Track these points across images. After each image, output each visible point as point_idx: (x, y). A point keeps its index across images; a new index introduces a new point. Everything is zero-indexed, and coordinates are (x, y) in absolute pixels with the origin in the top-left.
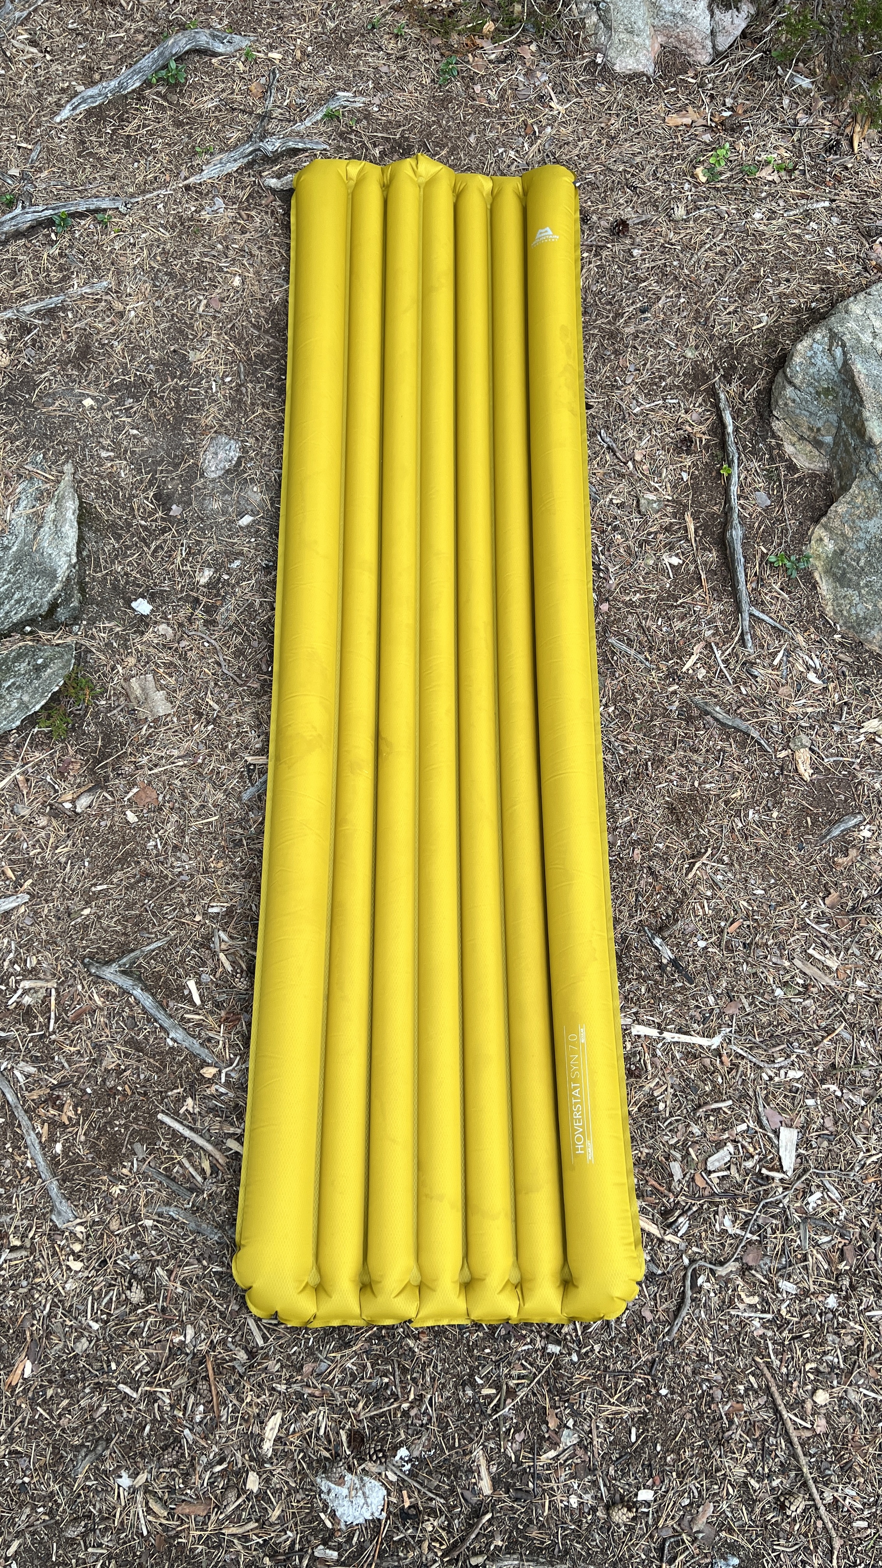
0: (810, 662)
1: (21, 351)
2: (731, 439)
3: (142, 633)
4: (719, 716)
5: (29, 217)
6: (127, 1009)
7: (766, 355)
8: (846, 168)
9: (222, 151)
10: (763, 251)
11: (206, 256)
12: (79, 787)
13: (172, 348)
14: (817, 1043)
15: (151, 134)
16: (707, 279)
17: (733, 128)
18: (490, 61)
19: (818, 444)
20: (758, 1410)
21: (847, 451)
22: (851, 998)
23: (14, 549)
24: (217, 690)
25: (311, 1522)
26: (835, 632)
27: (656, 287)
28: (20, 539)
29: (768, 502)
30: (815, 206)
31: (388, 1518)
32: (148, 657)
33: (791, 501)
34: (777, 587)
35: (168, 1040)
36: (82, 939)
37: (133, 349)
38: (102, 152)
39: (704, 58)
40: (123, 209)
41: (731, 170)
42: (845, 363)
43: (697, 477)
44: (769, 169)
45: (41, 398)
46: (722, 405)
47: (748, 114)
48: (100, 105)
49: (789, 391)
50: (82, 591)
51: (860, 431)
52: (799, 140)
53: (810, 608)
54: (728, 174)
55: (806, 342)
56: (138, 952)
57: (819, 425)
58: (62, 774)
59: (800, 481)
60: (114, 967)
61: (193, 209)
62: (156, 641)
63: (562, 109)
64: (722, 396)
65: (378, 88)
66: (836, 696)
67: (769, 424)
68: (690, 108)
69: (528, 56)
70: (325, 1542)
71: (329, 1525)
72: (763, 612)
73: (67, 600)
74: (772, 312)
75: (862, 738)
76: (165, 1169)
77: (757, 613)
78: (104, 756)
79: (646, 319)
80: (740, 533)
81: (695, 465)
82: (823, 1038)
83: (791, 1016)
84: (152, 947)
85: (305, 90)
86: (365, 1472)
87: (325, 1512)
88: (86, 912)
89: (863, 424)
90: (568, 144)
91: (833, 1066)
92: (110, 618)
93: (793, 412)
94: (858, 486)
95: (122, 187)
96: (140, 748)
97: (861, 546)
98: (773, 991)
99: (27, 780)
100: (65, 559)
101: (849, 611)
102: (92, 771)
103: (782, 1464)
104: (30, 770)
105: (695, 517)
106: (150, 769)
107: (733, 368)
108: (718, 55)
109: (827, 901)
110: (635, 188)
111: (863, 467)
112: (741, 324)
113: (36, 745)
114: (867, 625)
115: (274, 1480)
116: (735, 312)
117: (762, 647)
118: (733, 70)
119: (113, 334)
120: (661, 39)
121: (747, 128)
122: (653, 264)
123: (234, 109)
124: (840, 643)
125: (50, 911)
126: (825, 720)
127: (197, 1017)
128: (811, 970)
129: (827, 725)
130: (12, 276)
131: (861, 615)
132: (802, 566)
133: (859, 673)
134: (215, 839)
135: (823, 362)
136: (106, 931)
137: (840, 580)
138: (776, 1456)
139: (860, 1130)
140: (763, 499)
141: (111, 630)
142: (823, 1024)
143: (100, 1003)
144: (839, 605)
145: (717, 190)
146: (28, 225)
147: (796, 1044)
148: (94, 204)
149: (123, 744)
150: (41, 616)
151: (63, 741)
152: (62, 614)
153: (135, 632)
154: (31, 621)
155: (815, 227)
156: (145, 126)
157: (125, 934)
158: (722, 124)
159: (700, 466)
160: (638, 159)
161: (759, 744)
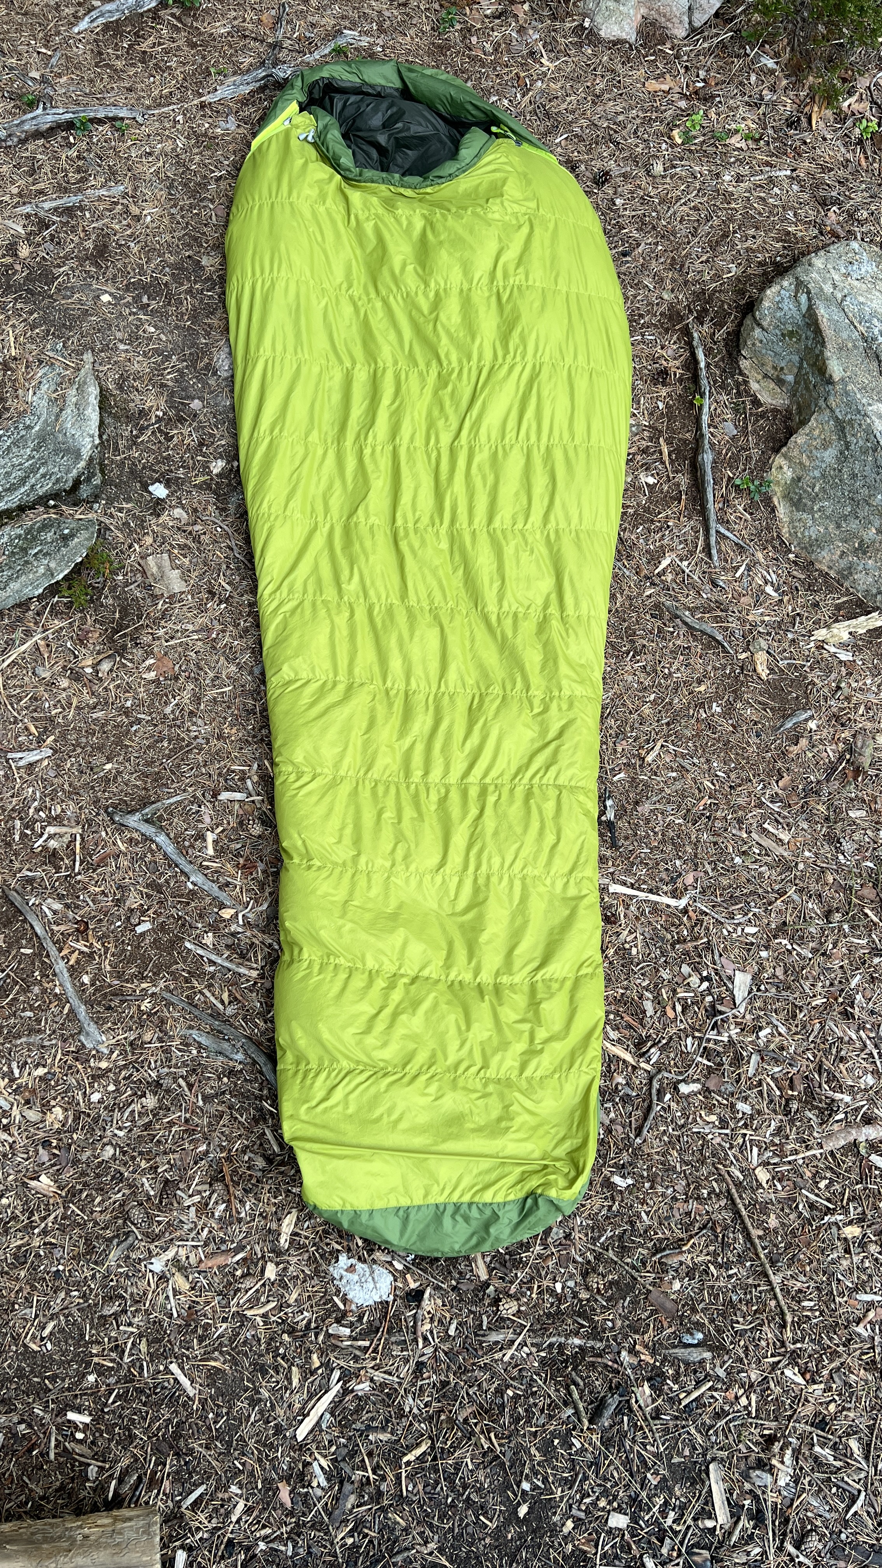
0: (768, 577)
1: (39, 245)
2: (703, 374)
3: (159, 516)
4: (688, 620)
5: (50, 118)
6: (149, 855)
7: (735, 301)
8: (805, 143)
9: (235, 73)
10: (732, 209)
12: (99, 653)
13: (187, 254)
14: (770, 904)
15: (166, 52)
16: (683, 230)
17: (708, 99)
18: (486, 16)
19: (780, 382)
20: (720, 1211)
21: (807, 388)
22: (801, 866)
23: (37, 428)
24: (229, 572)
25: (324, 1304)
26: (790, 551)
27: (635, 234)
28: (42, 419)
29: (735, 432)
30: (778, 173)
31: (395, 1300)
32: (164, 538)
33: (755, 432)
34: (741, 508)
35: (189, 884)
36: (104, 791)
37: (148, 250)
38: (119, 64)
39: (680, 32)
40: (140, 119)
41: (704, 135)
42: (810, 307)
43: (671, 407)
44: (738, 137)
45: (59, 290)
46: (695, 343)
47: (719, 87)
48: (117, 21)
49: (757, 332)
50: (102, 472)
51: (821, 369)
52: (764, 114)
53: (768, 529)
54: (701, 139)
55: (775, 289)
56: (159, 804)
57: (783, 365)
58: (81, 641)
59: (763, 415)
60: (138, 816)
61: (207, 125)
62: (171, 524)
63: (552, 66)
64: (695, 335)
65: (381, 30)
66: (790, 608)
67: (737, 363)
68: (667, 76)
69: (521, 15)
70: (338, 1321)
71: (342, 1307)
72: (728, 529)
73: (88, 480)
74: (740, 264)
75: (812, 644)
76: (187, 997)
77: (722, 530)
78: (121, 627)
79: (627, 262)
80: (711, 457)
81: (670, 396)
82: (776, 899)
83: (748, 880)
84: (172, 800)
85: (313, 25)
86: (374, 1261)
87: (338, 1296)
88: (108, 766)
89: (824, 363)
90: (557, 98)
91: (784, 923)
92: (128, 500)
93: (760, 352)
94: (816, 420)
95: (138, 99)
96: (156, 622)
97: (817, 473)
98: (733, 859)
99: (48, 645)
100: (88, 439)
101: (802, 533)
102: (111, 640)
103: (739, 1256)
104: (51, 637)
105: (669, 442)
106: (167, 641)
107: (705, 311)
108: (693, 31)
109: (780, 784)
110: (618, 143)
111: (821, 403)
112: (712, 273)
113: (55, 613)
114: (819, 546)
115: (291, 1268)
116: (707, 261)
117: (726, 561)
118: (706, 45)
119: (130, 236)
120: (643, 11)
121: (718, 99)
122: (634, 213)
123: (245, 37)
124: (794, 562)
125: (72, 765)
126: (780, 628)
127: (215, 865)
128: (767, 843)
129: (781, 632)
130: (32, 172)
131: (814, 537)
132: (763, 489)
133: (809, 588)
134: (229, 707)
135: (788, 306)
136: (127, 785)
137: (797, 504)
138: (735, 1248)
139: (807, 978)
140: (730, 428)
141: (129, 510)
142: (777, 887)
143: (123, 848)
144: (794, 527)
145: (690, 151)
146: (48, 126)
147: (752, 904)
148: (112, 112)
149: (140, 617)
150: (65, 491)
151: (82, 611)
152: (85, 491)
153: (151, 514)
154: (56, 496)
155: (779, 192)
156: (160, 44)
157: (145, 789)
158: (696, 93)
159: (674, 397)
160: (621, 118)
161: (723, 646)
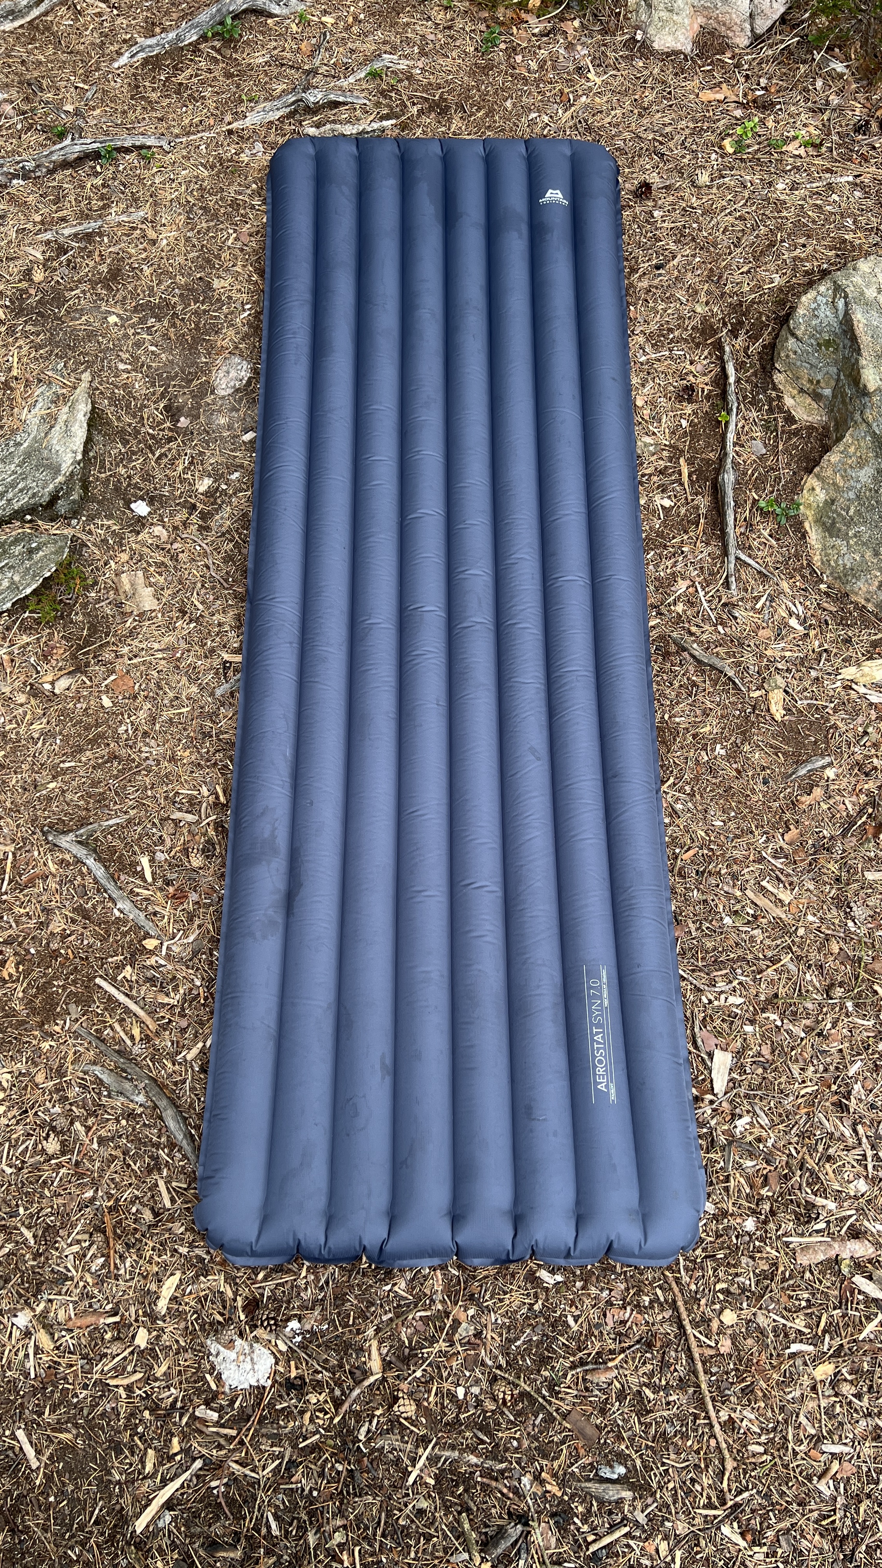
0: (793, 609)
1: (56, 270)
2: (732, 388)
3: (138, 533)
4: (696, 653)
5: (78, 148)
6: (79, 878)
7: (774, 312)
8: (874, 148)
9: (266, 99)
10: (782, 218)
11: (240, 194)
12: (60, 669)
13: (198, 276)
14: (761, 972)
15: (202, 82)
16: (724, 241)
17: (765, 106)
18: (534, 35)
19: (817, 397)
20: (662, 1323)
21: (844, 402)
22: (801, 932)
23: (25, 445)
24: (203, 591)
25: (195, 1382)
26: (822, 581)
27: (672, 246)
28: (32, 436)
29: (764, 451)
30: (839, 180)
31: (272, 1386)
32: (141, 555)
33: (786, 451)
34: (766, 533)
35: (115, 911)
36: (45, 810)
37: (161, 274)
38: (154, 96)
39: (743, 41)
40: (166, 147)
41: (759, 143)
42: (846, 313)
43: (696, 425)
44: (796, 144)
45: (69, 313)
46: (726, 357)
47: (781, 94)
48: (157, 55)
49: (791, 343)
50: (85, 486)
51: (854, 377)
52: (829, 120)
53: (797, 556)
54: (756, 147)
55: (811, 294)
56: (96, 825)
57: (819, 377)
58: (45, 657)
59: (796, 433)
60: (71, 836)
61: (233, 151)
62: (150, 541)
63: (598, 81)
64: (727, 349)
65: (423, 53)
66: (817, 643)
67: (771, 377)
68: (724, 86)
69: (570, 31)
70: (207, 1403)
71: (214, 1387)
72: (750, 556)
73: (68, 493)
74: (784, 274)
75: (839, 684)
76: (97, 1031)
77: (743, 557)
78: (87, 643)
79: (660, 275)
80: (732, 478)
81: (695, 413)
82: (768, 967)
83: (737, 944)
84: (111, 822)
85: (352, 51)
86: (256, 1339)
87: (211, 1374)
88: (52, 785)
89: (859, 372)
90: (601, 112)
91: (776, 996)
92: (109, 517)
93: (794, 364)
94: (852, 436)
95: (168, 128)
96: (122, 640)
97: (851, 495)
98: (722, 918)
99: (12, 661)
100: (70, 455)
101: (836, 562)
102: (74, 656)
103: (681, 1380)
104: (16, 652)
105: (690, 462)
106: (130, 659)
107: (741, 323)
108: (757, 39)
109: (786, 837)
110: (663, 155)
111: (857, 416)
112: (752, 284)
113: (25, 629)
114: (854, 576)
115: (165, 1337)
116: (749, 272)
117: (746, 590)
118: (770, 52)
119: (144, 260)
120: (701, 20)
121: (778, 107)
122: (673, 225)
123: (282, 65)
124: (825, 593)
125: (17, 782)
126: (802, 664)
127: (146, 892)
128: (762, 902)
129: (804, 670)
130: (56, 202)
131: (849, 565)
132: (792, 513)
133: (842, 623)
134: (185, 729)
135: (826, 314)
136: (68, 805)
137: (830, 529)
138: (676, 1370)
139: (797, 1060)
140: (759, 447)
141: (109, 527)
142: (769, 954)
143: (53, 870)
144: (827, 555)
145: (742, 160)
146: (76, 155)
147: (739, 971)
148: (140, 141)
149: (107, 635)
150: (41, 505)
151: (50, 628)
152: (62, 506)
153: (131, 532)
154: (32, 510)
155: (837, 199)
156: (197, 75)
157: (87, 809)
158: (754, 101)
159: (700, 414)
160: (668, 129)
161: (734, 683)
